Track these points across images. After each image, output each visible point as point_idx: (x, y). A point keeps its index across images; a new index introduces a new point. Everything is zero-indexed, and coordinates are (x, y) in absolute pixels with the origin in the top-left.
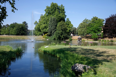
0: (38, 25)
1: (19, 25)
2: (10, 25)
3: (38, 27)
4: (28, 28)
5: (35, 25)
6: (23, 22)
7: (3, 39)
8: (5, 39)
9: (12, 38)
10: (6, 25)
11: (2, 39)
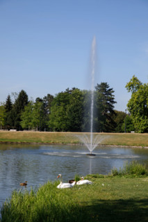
0: (141, 93)
1: (81, 96)
2: (55, 96)
3: (141, 99)
4: (114, 105)
5: (131, 93)
6: (99, 86)
7: (12, 143)
8: (17, 143)
9: (43, 139)
10: (45, 98)
11: (6, 143)
